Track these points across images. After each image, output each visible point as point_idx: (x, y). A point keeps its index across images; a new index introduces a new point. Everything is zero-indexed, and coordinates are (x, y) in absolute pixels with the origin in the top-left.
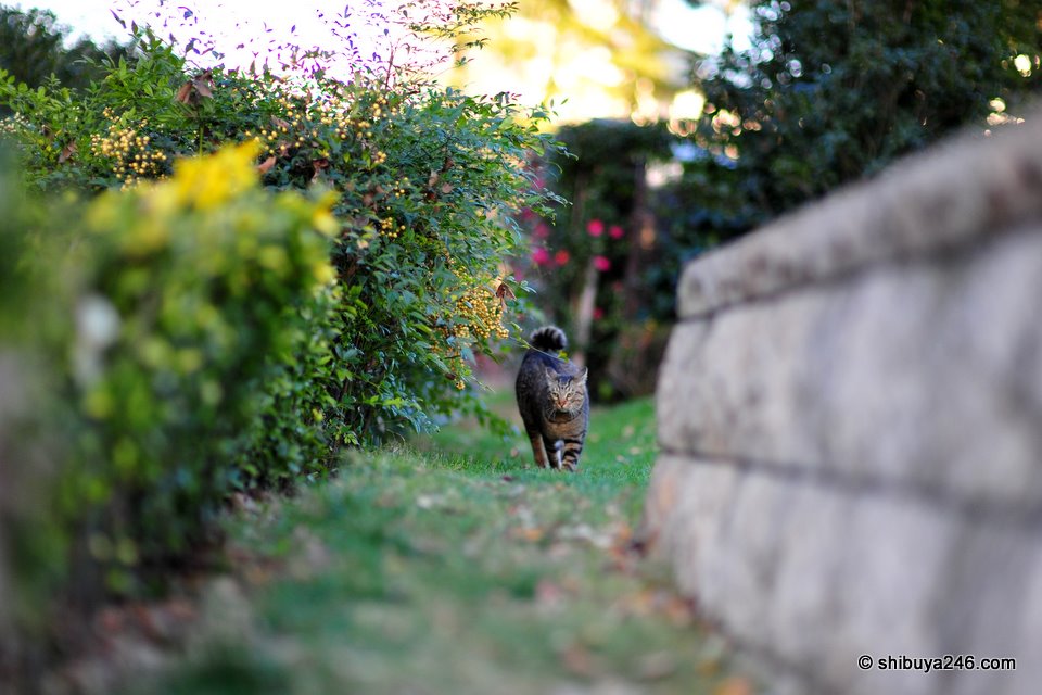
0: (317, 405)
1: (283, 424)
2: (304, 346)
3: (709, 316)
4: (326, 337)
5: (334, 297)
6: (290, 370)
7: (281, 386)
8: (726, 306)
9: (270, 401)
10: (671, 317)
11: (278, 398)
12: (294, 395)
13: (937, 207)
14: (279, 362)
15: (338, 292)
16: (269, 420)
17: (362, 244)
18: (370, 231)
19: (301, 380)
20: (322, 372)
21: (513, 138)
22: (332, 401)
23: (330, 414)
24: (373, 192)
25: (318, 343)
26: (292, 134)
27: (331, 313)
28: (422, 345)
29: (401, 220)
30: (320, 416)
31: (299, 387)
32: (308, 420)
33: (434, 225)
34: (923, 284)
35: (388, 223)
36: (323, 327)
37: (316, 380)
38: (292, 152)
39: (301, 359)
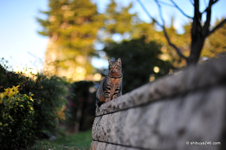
0: (30, 132)
1: (24, 136)
2: (27, 121)
3: (101, 116)
4: (32, 120)
5: (33, 113)
6: (25, 126)
7: (23, 129)
8: (104, 114)
9: (21, 131)
10: (94, 116)
11: (23, 131)
12: (26, 130)
13: (141, 97)
14: (23, 124)
15: (34, 112)
16: (21, 135)
17: (39, 103)
18: (40, 101)
19: (27, 128)
20: (31, 126)
21: (66, 84)
22: (33, 131)
23: (32, 134)
24: (40, 93)
25: (30, 121)
26: (26, 83)
27: (33, 116)
28: (49, 121)
29: (45, 98)
30: (30, 134)
31: (27, 129)
32: (29, 135)
33: (51, 99)
34: (138, 110)
35: (43, 99)
36: (31, 118)
37: (30, 128)
38: (26, 86)
39: (27, 124)
